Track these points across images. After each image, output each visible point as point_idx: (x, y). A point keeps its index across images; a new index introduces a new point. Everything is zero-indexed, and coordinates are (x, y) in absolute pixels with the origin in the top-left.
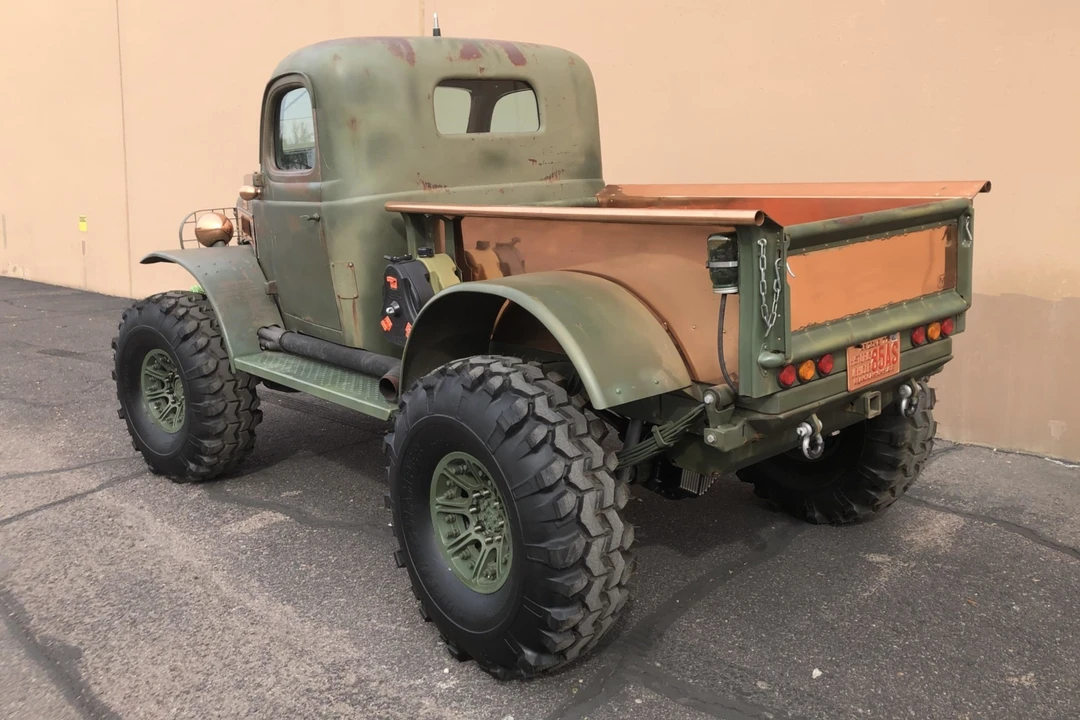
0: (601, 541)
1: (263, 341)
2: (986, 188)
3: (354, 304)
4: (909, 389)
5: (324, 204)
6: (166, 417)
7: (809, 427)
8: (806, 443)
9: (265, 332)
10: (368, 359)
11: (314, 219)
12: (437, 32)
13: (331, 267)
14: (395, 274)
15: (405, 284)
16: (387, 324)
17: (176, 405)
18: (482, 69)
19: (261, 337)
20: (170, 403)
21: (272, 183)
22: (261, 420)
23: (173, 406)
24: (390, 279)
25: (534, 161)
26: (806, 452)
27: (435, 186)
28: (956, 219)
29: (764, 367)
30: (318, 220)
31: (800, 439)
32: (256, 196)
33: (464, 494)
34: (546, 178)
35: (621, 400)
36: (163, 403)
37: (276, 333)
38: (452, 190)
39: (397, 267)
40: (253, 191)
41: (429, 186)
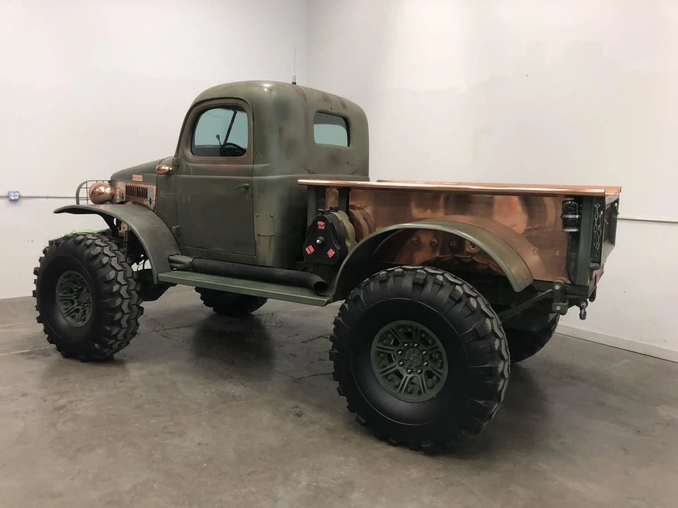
1: (172, 264)
3: (270, 239)
5: (254, 177)
6: (71, 313)
8: (583, 311)
9: (171, 257)
10: (281, 272)
11: (245, 187)
12: (294, 83)
13: (255, 217)
14: (323, 219)
15: (331, 226)
16: (310, 250)
17: (80, 308)
18: (331, 108)
19: (171, 261)
20: (75, 305)
21: (190, 164)
22: (142, 314)
23: (77, 307)
24: (320, 223)
25: (349, 163)
27: (313, 173)
30: (248, 187)
32: (169, 173)
33: (395, 343)
34: (352, 174)
36: (69, 303)
37: (187, 260)
38: (321, 175)
39: (325, 216)
40: (167, 168)
41: (310, 172)
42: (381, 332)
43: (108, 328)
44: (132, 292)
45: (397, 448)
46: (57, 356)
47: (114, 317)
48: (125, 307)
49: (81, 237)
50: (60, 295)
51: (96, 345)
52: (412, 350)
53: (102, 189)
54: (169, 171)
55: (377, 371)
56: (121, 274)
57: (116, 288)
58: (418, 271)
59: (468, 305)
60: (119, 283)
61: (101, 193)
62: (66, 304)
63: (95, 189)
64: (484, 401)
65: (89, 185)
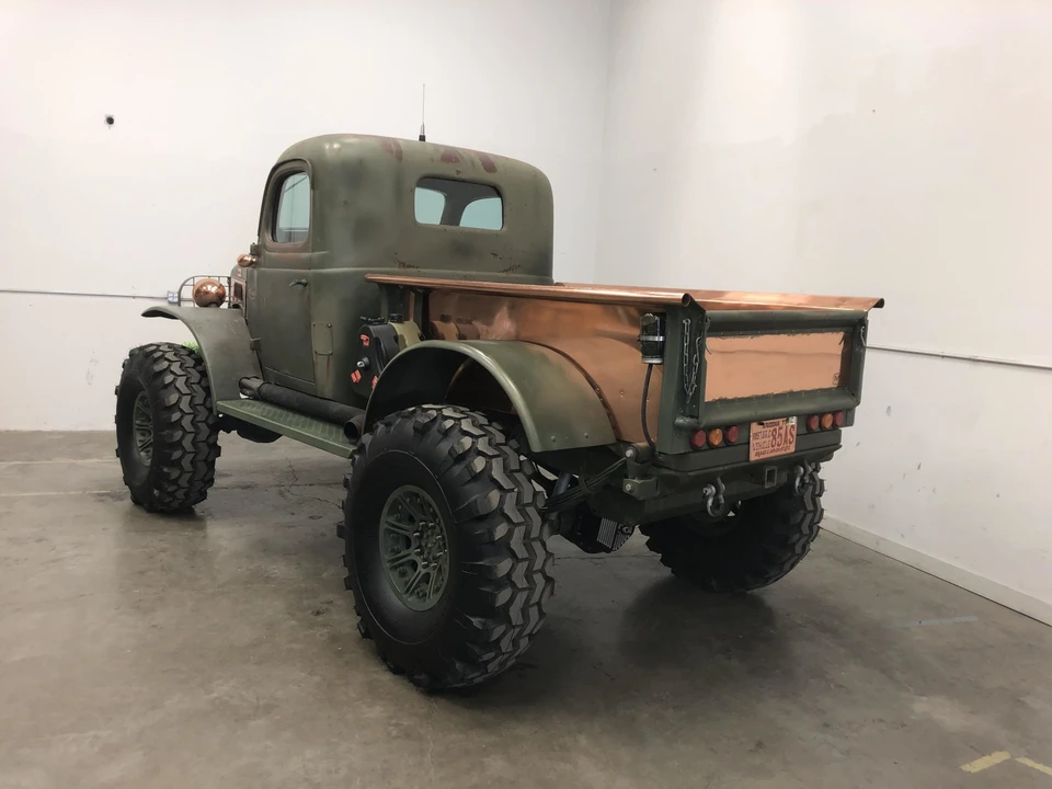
0: (526, 564)
2: (880, 304)
3: (329, 359)
4: (802, 469)
5: (312, 271)
7: (713, 488)
8: (710, 502)
9: (244, 381)
10: (337, 407)
11: (301, 283)
12: (422, 138)
13: (312, 326)
14: (368, 333)
15: (376, 342)
16: (356, 376)
18: (458, 172)
20: (151, 437)
21: (267, 253)
24: (364, 337)
25: (495, 255)
26: (709, 510)
27: (409, 266)
28: (852, 329)
29: (679, 428)
30: (305, 285)
31: (705, 498)
33: (411, 520)
34: (504, 271)
35: (555, 447)
36: (147, 434)
37: (255, 384)
38: (423, 270)
39: (371, 327)
40: (249, 259)
41: (403, 265)
42: (390, 500)
43: (165, 470)
44: (199, 424)
45: (397, 677)
46: (128, 502)
47: (171, 455)
48: (187, 443)
49: (155, 347)
50: (137, 422)
51: (156, 492)
52: (430, 532)
53: (209, 287)
54: (252, 263)
55: (385, 557)
56: (186, 399)
57: (176, 416)
58: (430, 412)
59: (469, 468)
60: (181, 410)
61: (207, 293)
62: (143, 435)
63: (202, 286)
64: (483, 620)
65: (197, 280)
